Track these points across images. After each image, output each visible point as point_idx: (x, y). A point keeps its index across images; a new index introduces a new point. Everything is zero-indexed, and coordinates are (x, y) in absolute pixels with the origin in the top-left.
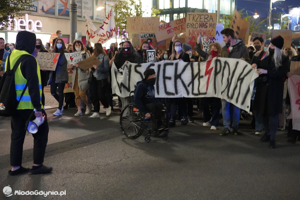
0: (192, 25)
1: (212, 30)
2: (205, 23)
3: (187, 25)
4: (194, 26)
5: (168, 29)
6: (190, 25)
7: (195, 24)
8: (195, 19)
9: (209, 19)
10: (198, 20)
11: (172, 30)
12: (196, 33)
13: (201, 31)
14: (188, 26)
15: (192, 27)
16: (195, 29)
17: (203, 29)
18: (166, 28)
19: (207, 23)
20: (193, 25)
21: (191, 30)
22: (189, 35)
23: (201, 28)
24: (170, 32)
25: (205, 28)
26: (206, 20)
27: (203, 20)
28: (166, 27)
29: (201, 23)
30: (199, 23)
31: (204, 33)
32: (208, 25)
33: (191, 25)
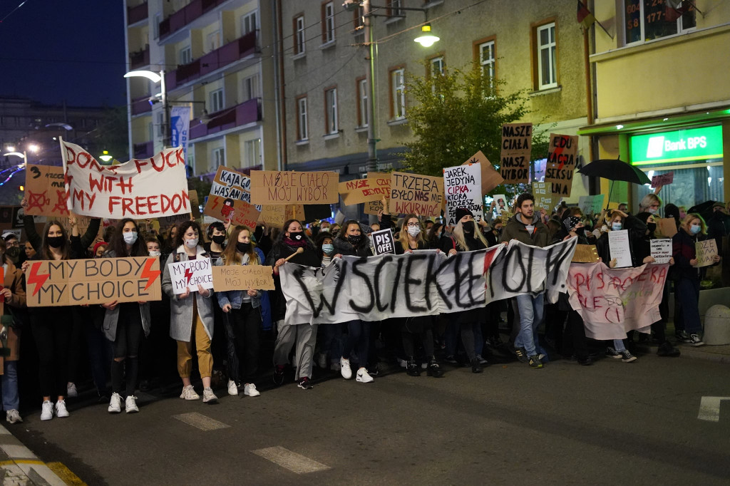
0: (403, 194)
1: (436, 206)
2: (424, 193)
3: (393, 194)
4: (406, 197)
5: (364, 188)
6: (397, 193)
7: (407, 192)
8: (408, 183)
9: (430, 186)
10: (413, 186)
11: (372, 192)
12: (408, 208)
13: (418, 206)
14: (395, 196)
15: (402, 197)
16: (407, 202)
17: (422, 203)
18: (359, 187)
19: (428, 194)
20: (405, 194)
21: (401, 202)
22: (397, 210)
23: (417, 201)
24: (368, 194)
25: (425, 200)
26: (426, 188)
27: (420, 187)
28: (359, 185)
29: (418, 191)
30: (414, 191)
31: (423, 209)
32: (429, 196)
33: (401, 193)
